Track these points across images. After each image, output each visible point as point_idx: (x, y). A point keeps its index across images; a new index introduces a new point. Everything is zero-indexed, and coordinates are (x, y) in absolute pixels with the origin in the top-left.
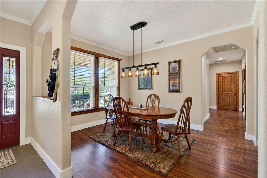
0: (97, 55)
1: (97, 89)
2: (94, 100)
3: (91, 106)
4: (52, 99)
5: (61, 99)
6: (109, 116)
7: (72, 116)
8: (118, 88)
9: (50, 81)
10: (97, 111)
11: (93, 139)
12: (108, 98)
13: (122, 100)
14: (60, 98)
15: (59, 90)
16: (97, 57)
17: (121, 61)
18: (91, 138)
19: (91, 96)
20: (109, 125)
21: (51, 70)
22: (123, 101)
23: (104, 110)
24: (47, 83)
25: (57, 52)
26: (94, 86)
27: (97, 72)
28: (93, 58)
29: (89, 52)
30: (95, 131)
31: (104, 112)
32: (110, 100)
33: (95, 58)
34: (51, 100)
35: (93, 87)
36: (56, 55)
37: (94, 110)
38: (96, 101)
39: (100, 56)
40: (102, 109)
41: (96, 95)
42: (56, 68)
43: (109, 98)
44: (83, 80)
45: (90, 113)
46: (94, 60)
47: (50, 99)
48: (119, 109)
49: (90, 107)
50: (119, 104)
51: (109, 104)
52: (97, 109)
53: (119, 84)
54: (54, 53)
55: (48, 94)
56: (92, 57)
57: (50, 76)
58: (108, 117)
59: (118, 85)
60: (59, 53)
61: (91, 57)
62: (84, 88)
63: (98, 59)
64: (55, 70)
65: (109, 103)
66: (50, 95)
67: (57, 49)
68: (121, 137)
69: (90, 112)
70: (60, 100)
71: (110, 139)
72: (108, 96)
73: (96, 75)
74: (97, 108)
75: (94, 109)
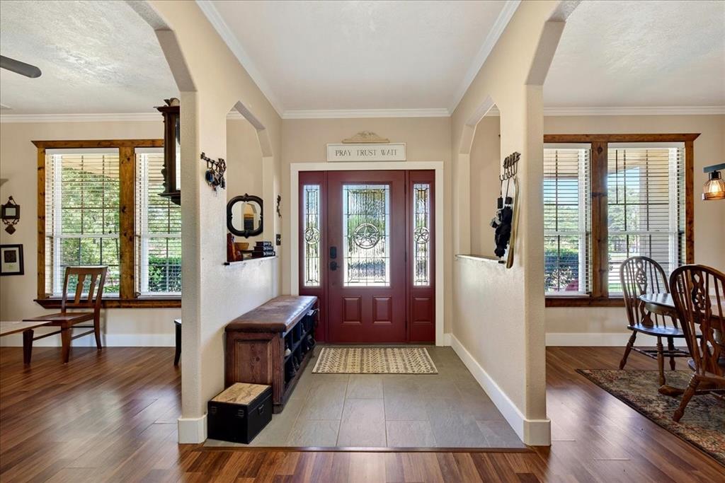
0: (601, 140)
1: (599, 241)
2: (590, 270)
3: (580, 286)
4: (503, 262)
5: (524, 261)
6: (640, 324)
7: (547, 306)
8: (684, 238)
9: (498, 223)
10: (600, 303)
11: (594, 379)
12: (636, 270)
13: (711, 277)
14: (521, 259)
15: (520, 241)
16: (599, 147)
17: (696, 142)
18: (586, 375)
19: (581, 259)
20: (640, 352)
21: (500, 200)
22: (719, 282)
23: (623, 306)
24: (495, 229)
25: (511, 161)
26: (589, 230)
27: (598, 191)
28: (586, 152)
29: (573, 137)
30: (597, 360)
31: (623, 312)
32: (644, 273)
33: (592, 151)
34: (499, 262)
35: (587, 235)
36: (510, 168)
37: (593, 300)
38: (598, 273)
39: (611, 139)
40: (617, 302)
41: (599, 259)
42: (512, 194)
43: (639, 269)
44: (557, 213)
45: (579, 306)
46: (588, 157)
47: (497, 261)
48: (696, 304)
49: (578, 289)
50: (698, 290)
51: (640, 288)
52: (598, 298)
53: (690, 222)
54: (505, 164)
55: (496, 251)
56: (583, 150)
57: (500, 212)
58: (636, 326)
59: (683, 227)
60: (519, 162)
61: (580, 150)
62: (559, 236)
63: (603, 153)
64: (509, 200)
65: (643, 286)
66: (500, 253)
67: (514, 154)
68: (707, 406)
69: (578, 303)
70: (521, 264)
71: (654, 398)
72: (637, 263)
73: (598, 198)
74: (602, 296)
75: (591, 296)
